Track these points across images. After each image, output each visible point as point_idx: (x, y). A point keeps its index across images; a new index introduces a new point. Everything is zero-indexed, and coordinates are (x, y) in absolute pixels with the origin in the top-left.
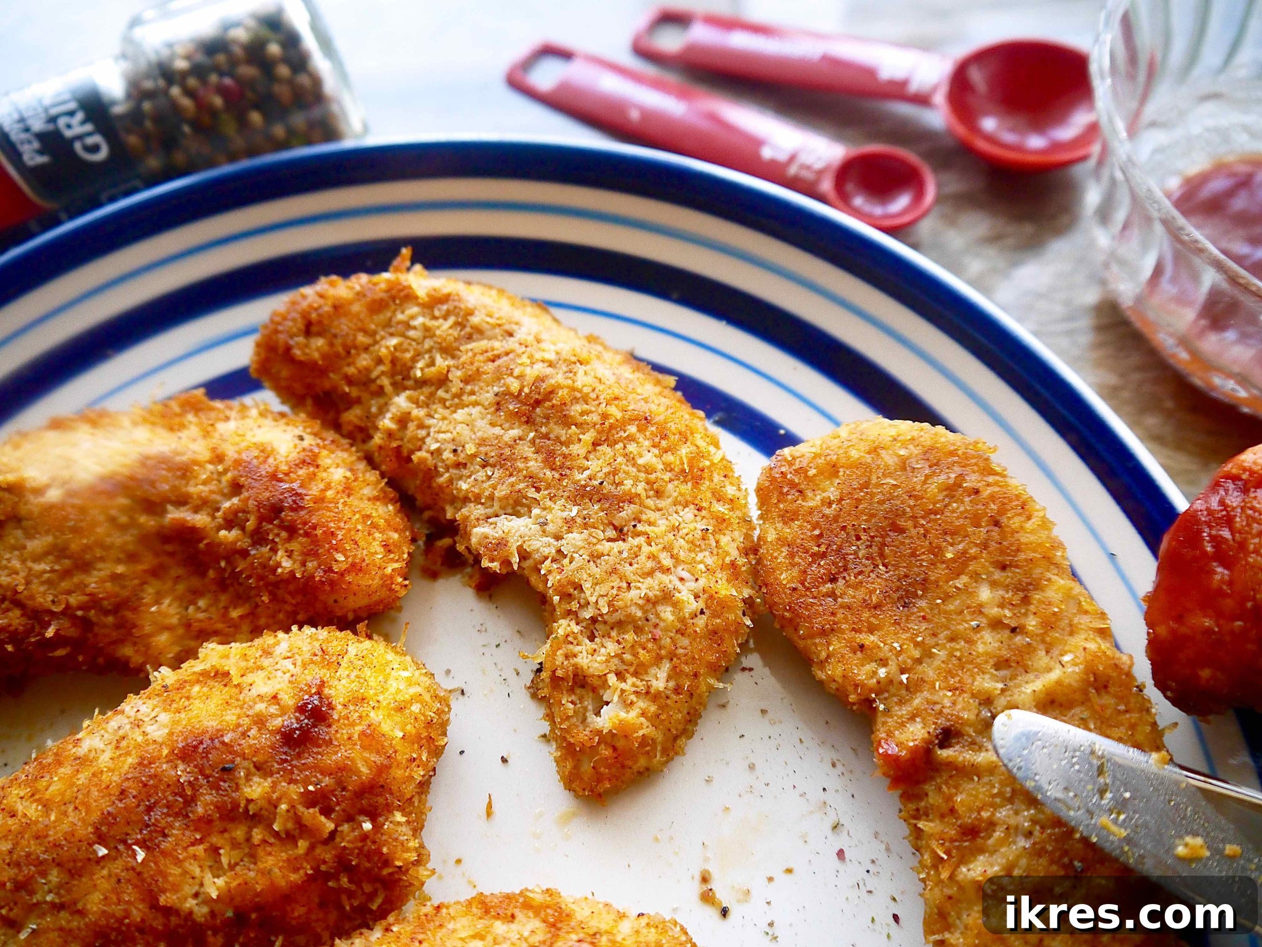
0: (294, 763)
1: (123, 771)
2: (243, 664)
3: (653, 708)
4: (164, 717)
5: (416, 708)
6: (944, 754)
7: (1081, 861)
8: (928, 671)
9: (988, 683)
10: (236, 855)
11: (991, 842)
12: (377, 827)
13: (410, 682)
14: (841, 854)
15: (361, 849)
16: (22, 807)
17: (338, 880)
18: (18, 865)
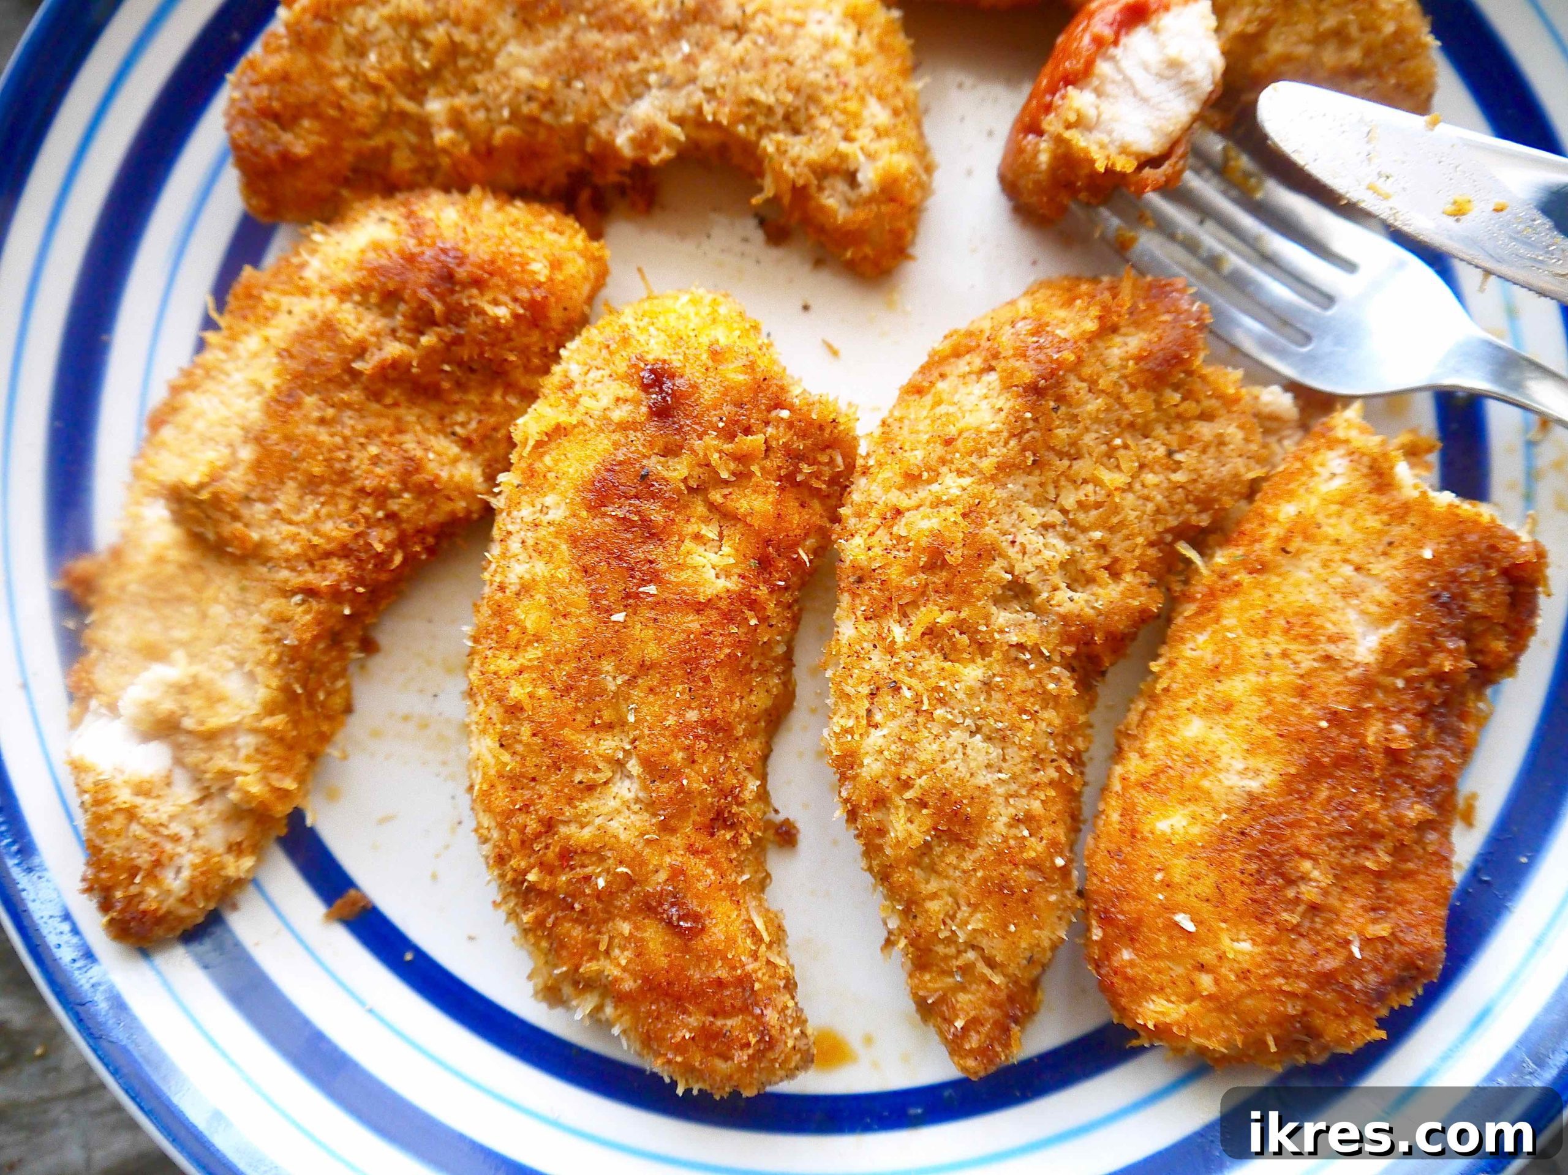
0: (688, 422)
1: (567, 558)
2: (560, 410)
3: (894, 142)
4: (550, 500)
10: (715, 526)
12: (791, 408)
15: (795, 434)
16: (520, 660)
17: (801, 471)
18: (569, 689)
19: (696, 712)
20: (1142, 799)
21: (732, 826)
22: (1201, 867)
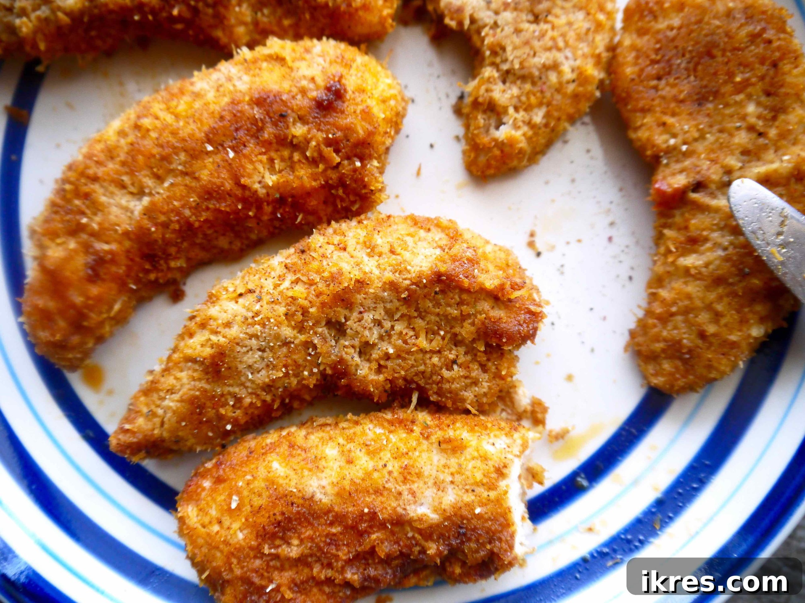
0: (322, 119)
1: (222, 105)
2: (293, 55)
3: (530, 133)
4: (246, 78)
5: (392, 103)
6: (694, 196)
7: (750, 268)
8: (700, 147)
9: (733, 162)
10: (283, 165)
11: (703, 248)
12: (363, 166)
13: (390, 87)
14: (610, 239)
15: (353, 176)
16: (162, 115)
17: (337, 190)
18: (162, 146)
19: (190, 214)
20: (284, 448)
21: (154, 266)
22: (265, 494)
